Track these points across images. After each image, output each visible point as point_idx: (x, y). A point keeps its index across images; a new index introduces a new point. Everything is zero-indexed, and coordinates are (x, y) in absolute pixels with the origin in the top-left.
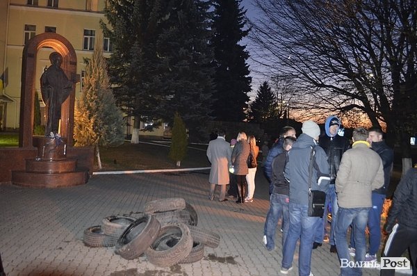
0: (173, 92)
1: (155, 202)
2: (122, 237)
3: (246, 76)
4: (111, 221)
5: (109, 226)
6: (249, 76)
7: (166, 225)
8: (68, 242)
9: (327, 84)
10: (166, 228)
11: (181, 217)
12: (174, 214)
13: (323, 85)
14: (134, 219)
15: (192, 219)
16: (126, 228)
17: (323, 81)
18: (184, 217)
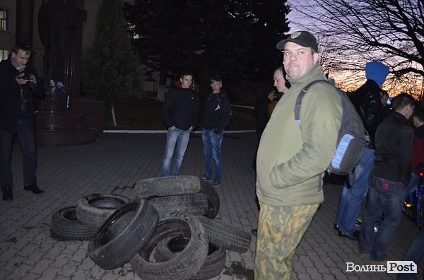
0: (204, 46)
1: (151, 180)
2: (100, 230)
3: (286, 34)
4: (91, 202)
5: (85, 211)
6: (289, 33)
7: (168, 217)
8: (30, 228)
9: (382, 42)
10: (167, 222)
11: (194, 204)
12: (182, 199)
13: (376, 44)
14: (126, 200)
15: (211, 205)
16: (108, 216)
17: (377, 38)
18: (197, 204)
